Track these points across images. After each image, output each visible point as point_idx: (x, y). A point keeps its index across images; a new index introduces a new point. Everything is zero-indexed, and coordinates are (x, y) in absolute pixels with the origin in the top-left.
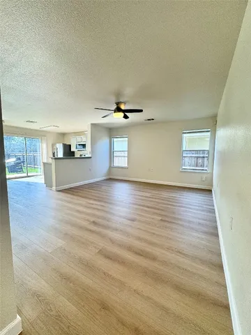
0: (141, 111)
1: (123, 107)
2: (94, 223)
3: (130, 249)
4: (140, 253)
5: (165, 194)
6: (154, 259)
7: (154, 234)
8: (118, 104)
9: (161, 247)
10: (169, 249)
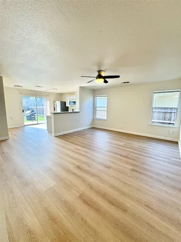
0: (118, 77)
1: (103, 74)
2: (78, 167)
3: (104, 196)
4: (112, 202)
5: (137, 144)
6: (125, 210)
7: (126, 183)
8: (99, 71)
9: (131, 198)
10: (139, 201)
